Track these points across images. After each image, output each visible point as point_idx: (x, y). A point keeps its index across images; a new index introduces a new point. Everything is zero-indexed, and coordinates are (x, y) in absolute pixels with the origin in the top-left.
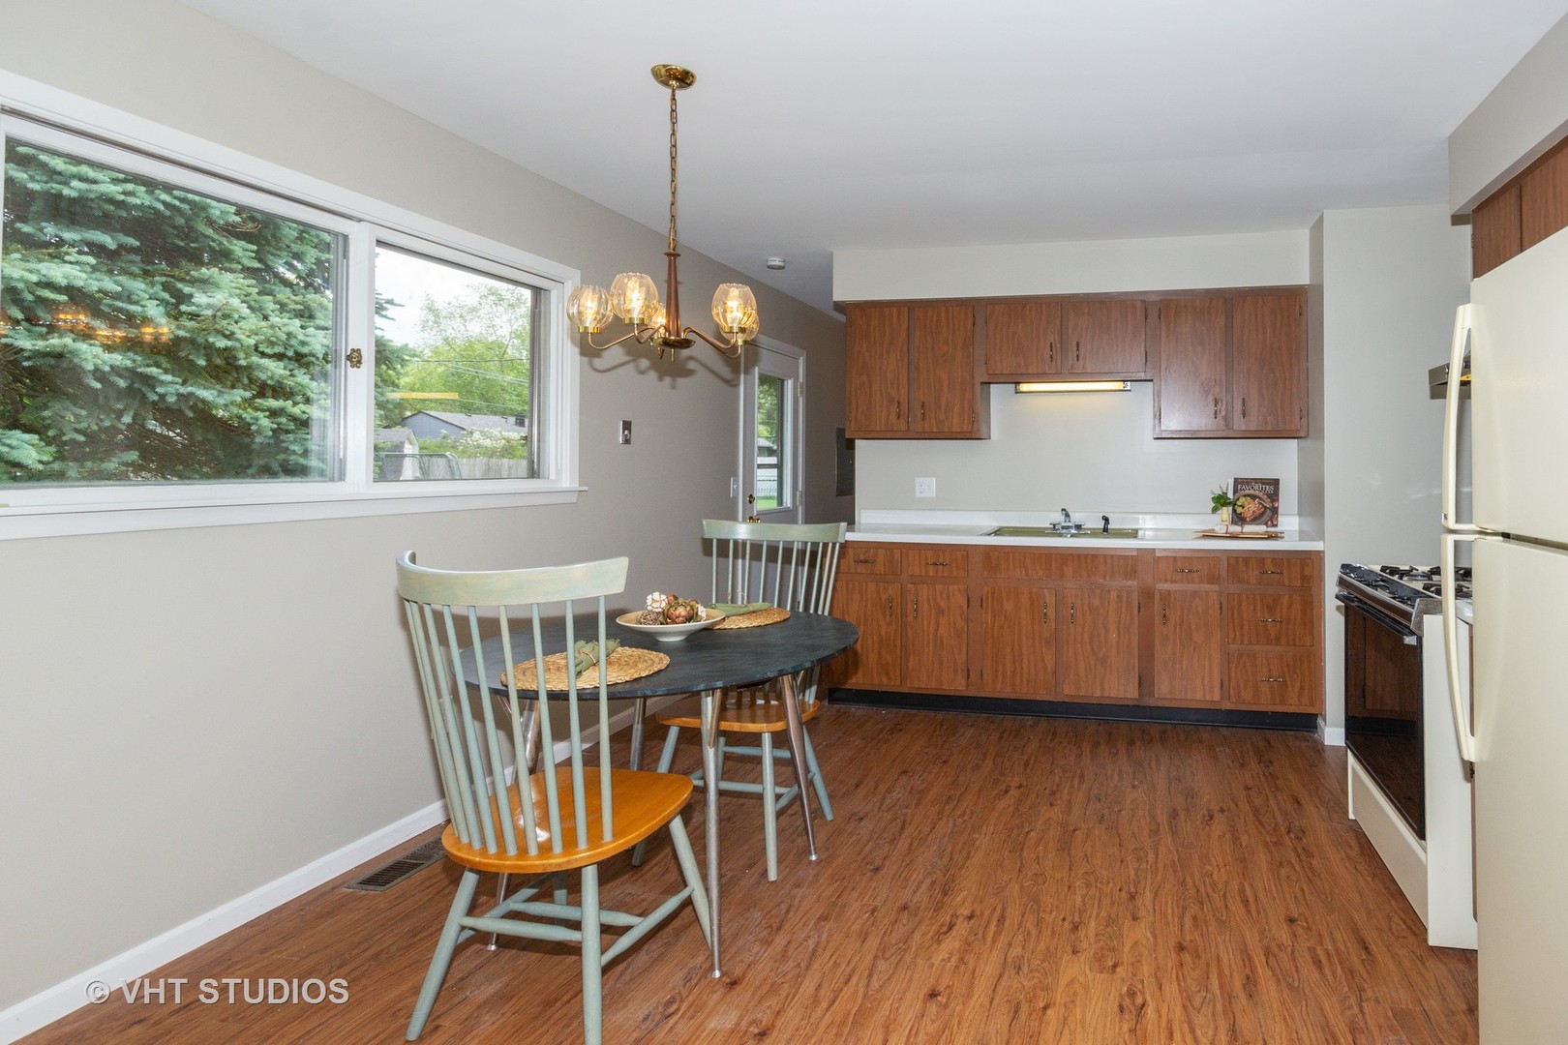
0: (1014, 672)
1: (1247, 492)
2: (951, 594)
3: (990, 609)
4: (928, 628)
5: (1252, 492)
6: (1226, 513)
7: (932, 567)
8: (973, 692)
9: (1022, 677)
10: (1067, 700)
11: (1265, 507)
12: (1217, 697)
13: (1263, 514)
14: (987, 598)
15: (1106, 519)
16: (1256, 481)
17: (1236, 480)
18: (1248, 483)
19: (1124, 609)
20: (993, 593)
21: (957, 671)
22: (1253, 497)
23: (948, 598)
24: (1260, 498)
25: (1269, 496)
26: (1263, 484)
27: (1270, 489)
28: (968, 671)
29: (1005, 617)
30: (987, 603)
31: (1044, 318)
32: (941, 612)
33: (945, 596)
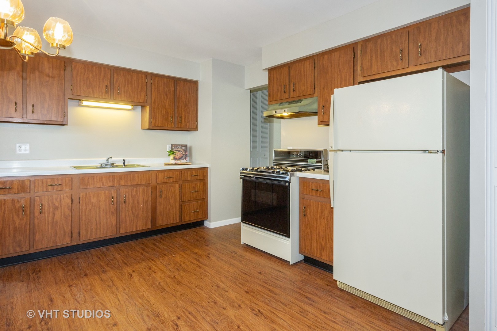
0: (96, 229)
1: (176, 149)
2: (62, 199)
3: (84, 203)
4: (48, 216)
5: (178, 149)
6: (172, 157)
7: (50, 187)
8: (74, 243)
9: (100, 230)
10: (120, 236)
11: (183, 154)
12: (178, 221)
13: (182, 157)
14: (83, 198)
15: (124, 161)
16: (179, 145)
17: (172, 145)
18: (176, 146)
19: (145, 195)
20: (86, 195)
21: (65, 235)
22: (179, 151)
23: (61, 201)
24: (181, 151)
25: (184, 151)
26: (182, 146)
27: (184, 148)
28: (72, 234)
29: (92, 205)
30: (83, 200)
31: (102, 74)
32: (56, 208)
33: (58, 200)
